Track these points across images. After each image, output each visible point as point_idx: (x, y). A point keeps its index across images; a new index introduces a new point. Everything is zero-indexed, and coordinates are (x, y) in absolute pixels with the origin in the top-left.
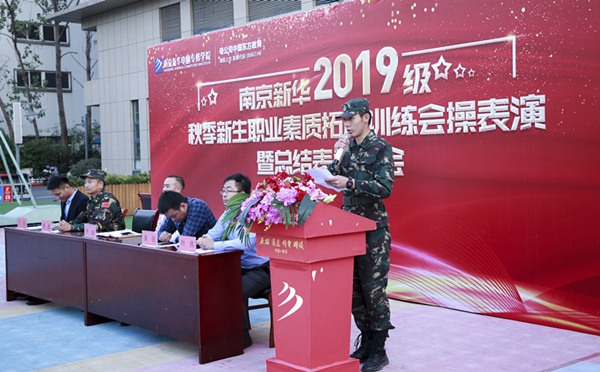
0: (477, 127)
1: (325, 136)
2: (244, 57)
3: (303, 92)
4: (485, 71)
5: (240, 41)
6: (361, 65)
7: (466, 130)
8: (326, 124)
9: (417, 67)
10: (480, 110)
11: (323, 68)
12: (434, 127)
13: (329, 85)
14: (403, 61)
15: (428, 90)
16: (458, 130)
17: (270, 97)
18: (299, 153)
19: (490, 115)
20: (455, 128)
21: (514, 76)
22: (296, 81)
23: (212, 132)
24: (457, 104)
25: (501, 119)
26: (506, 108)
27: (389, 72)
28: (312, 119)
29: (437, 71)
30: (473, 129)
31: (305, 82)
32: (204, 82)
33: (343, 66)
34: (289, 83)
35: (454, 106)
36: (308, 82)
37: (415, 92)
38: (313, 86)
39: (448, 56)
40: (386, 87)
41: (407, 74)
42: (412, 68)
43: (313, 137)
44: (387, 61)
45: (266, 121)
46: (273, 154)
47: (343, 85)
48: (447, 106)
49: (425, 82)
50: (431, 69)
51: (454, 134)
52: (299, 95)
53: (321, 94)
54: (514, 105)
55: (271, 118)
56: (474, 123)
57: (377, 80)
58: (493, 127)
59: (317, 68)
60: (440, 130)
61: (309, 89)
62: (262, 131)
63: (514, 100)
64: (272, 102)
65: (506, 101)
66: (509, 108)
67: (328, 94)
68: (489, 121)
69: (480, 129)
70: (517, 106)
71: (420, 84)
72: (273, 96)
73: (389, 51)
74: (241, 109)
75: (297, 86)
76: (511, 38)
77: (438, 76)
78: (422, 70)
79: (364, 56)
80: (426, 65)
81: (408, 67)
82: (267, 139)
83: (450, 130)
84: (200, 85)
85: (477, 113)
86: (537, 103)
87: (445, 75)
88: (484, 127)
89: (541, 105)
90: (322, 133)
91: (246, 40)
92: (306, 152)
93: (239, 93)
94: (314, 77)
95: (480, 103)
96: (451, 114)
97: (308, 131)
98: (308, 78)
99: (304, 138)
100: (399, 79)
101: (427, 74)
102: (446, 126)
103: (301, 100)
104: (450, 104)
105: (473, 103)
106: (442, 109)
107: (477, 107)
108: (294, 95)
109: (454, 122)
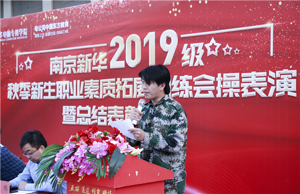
0: (240, 93)
1: (118, 96)
2: (54, 33)
3: (101, 62)
4: (248, 51)
5: (51, 21)
6: (148, 43)
7: (231, 95)
8: (119, 87)
9: (193, 45)
10: (243, 80)
11: (117, 45)
12: (206, 92)
13: (122, 57)
14: (181, 41)
15: (202, 64)
16: (225, 95)
17: (74, 65)
18: (97, 108)
19: (251, 85)
20: (223, 94)
21: (272, 54)
22: (96, 54)
23: (27, 90)
24: (224, 75)
25: (260, 88)
26: (264, 79)
27: (170, 50)
28: (108, 83)
29: (209, 49)
30: (237, 95)
31: (103, 55)
32: (22, 51)
33: (133, 43)
34: (90, 55)
35: (222, 76)
36: (105, 54)
37: (191, 64)
38: (110, 57)
39: (218, 38)
40: (168, 61)
41: (185, 51)
42: (189, 47)
43: (108, 97)
44: (169, 40)
45: (71, 83)
46: (76, 109)
47: (133, 58)
48: (216, 76)
49: (199, 58)
50: (204, 48)
51: (222, 98)
52: (97, 64)
53: (115, 64)
54: (271, 77)
55: (75, 81)
56: (238, 90)
57: (161, 54)
58: (253, 93)
59: (113, 44)
60: (210, 95)
61: (106, 60)
62: (68, 91)
63: (271, 73)
64: (76, 68)
65: (265, 74)
66: (267, 79)
67: (121, 64)
68: (250, 89)
69: (243, 95)
70: (273, 78)
71: (195, 59)
72: (77, 64)
73: (171, 33)
74: (51, 73)
75: (97, 57)
76: (270, 25)
77: (209, 53)
78: (197, 48)
79: (151, 36)
80: (200, 45)
81: (186, 45)
82: (71, 97)
83: (219, 95)
84: (18, 54)
85: (241, 82)
86: (290, 76)
87: (215, 53)
88: (246, 94)
89: (293, 78)
90: (116, 94)
91: (56, 21)
92: (102, 108)
93: (49, 61)
94: (110, 51)
95: (243, 75)
96: (219, 83)
97: (105, 92)
98: (105, 51)
99: (101, 97)
100: (178, 55)
101: (201, 52)
102: (215, 92)
103: (99, 68)
104: (219, 75)
105: (237, 74)
106: (213, 78)
107: (241, 78)
108: (94, 64)
109: (222, 89)
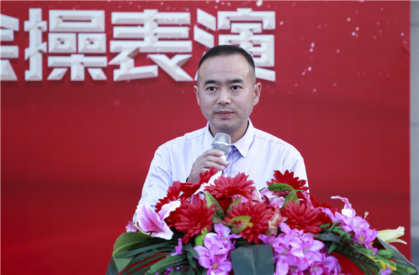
0: (109, 70)
7: (77, 75)
10: (117, 32)
16: (56, 75)
19: (144, 46)
20: (47, 70)
24: (54, 14)
25: (170, 55)
26: (184, 32)
30: (97, 74)
35: (45, 17)
48: (23, 17)
51: (45, 85)
54: (202, 27)
56: (103, 61)
58: (151, 71)
60: (4, 72)
63: (203, 16)
65: (185, 17)
66: (191, 33)
68: (141, 58)
69: (117, 75)
70: (210, 31)
83: (34, 73)
85: (110, 38)
86: (257, 27)
88: (126, 70)
89: (265, 32)
95: (116, 17)
96: (35, 37)
102: (20, 64)
104: (35, 13)
105: (98, 17)
106: (11, 22)
107: (109, 27)
109: (45, 56)
